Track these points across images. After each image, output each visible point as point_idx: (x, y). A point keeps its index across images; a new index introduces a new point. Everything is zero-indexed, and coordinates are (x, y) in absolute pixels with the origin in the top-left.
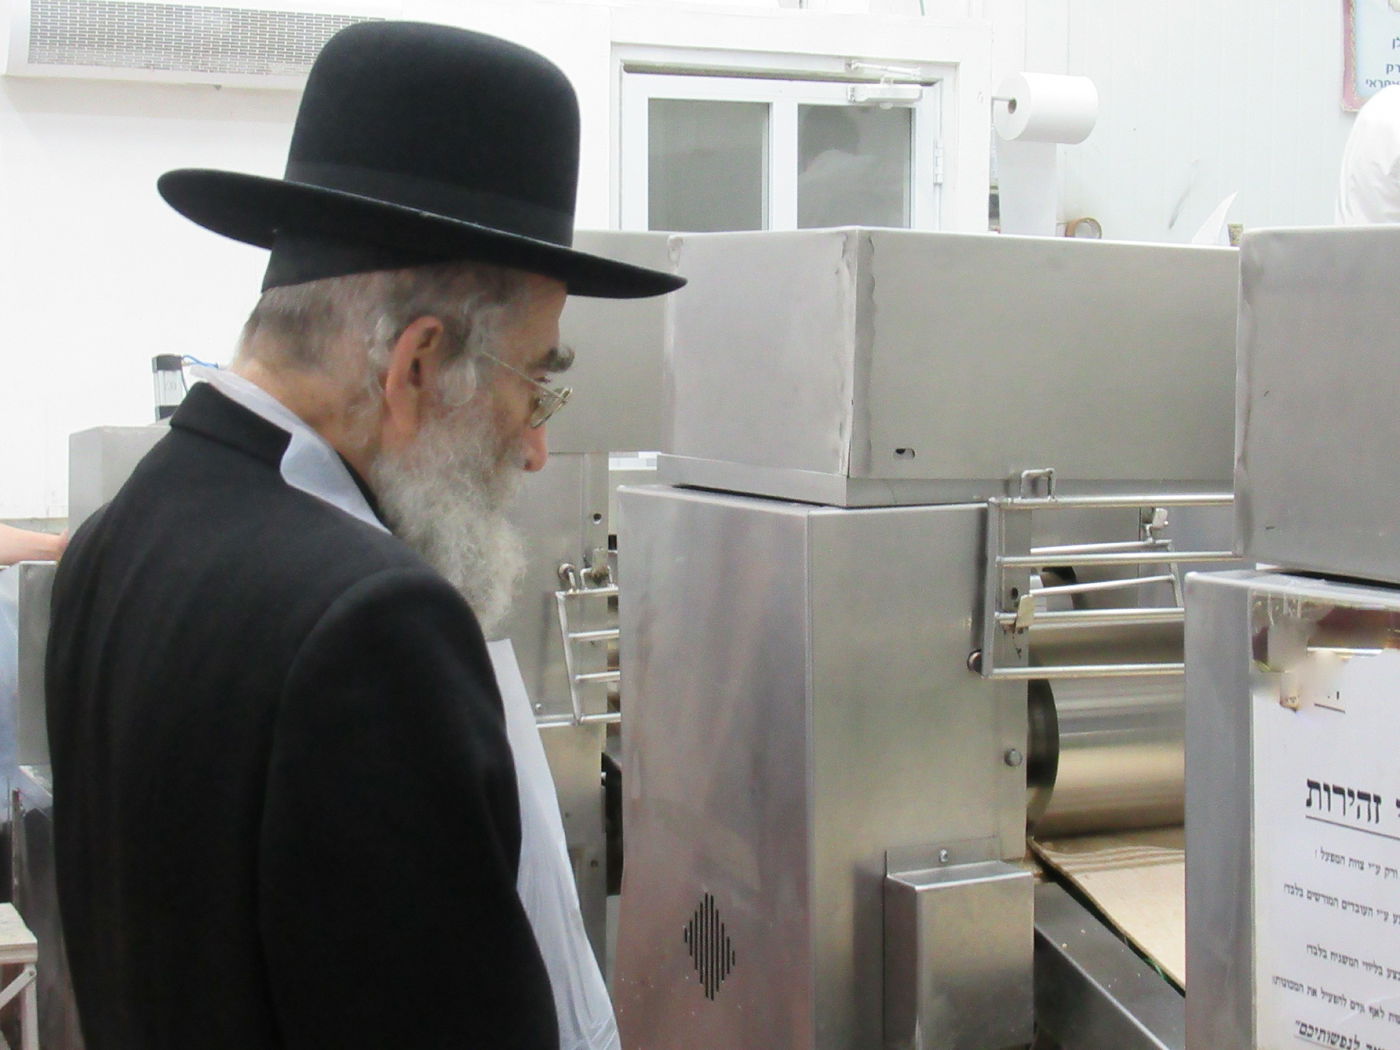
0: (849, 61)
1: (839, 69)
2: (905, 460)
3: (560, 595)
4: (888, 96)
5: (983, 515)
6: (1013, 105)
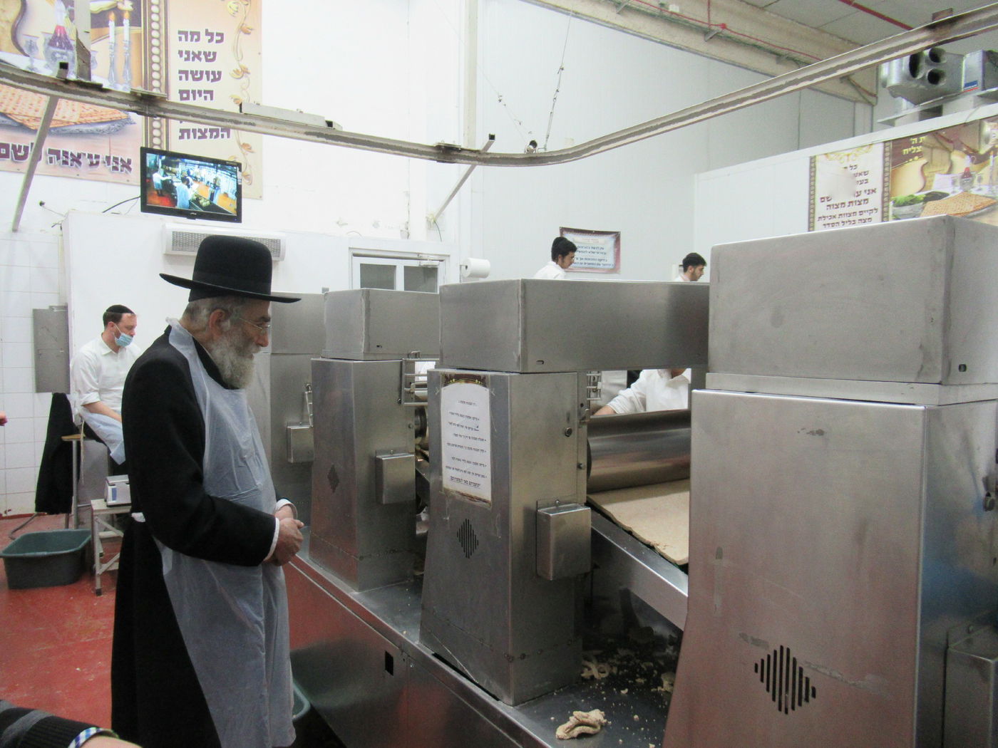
0: (418, 254)
1: (416, 256)
2: (379, 349)
3: (306, 393)
4: (430, 264)
5: (401, 363)
6: (467, 267)
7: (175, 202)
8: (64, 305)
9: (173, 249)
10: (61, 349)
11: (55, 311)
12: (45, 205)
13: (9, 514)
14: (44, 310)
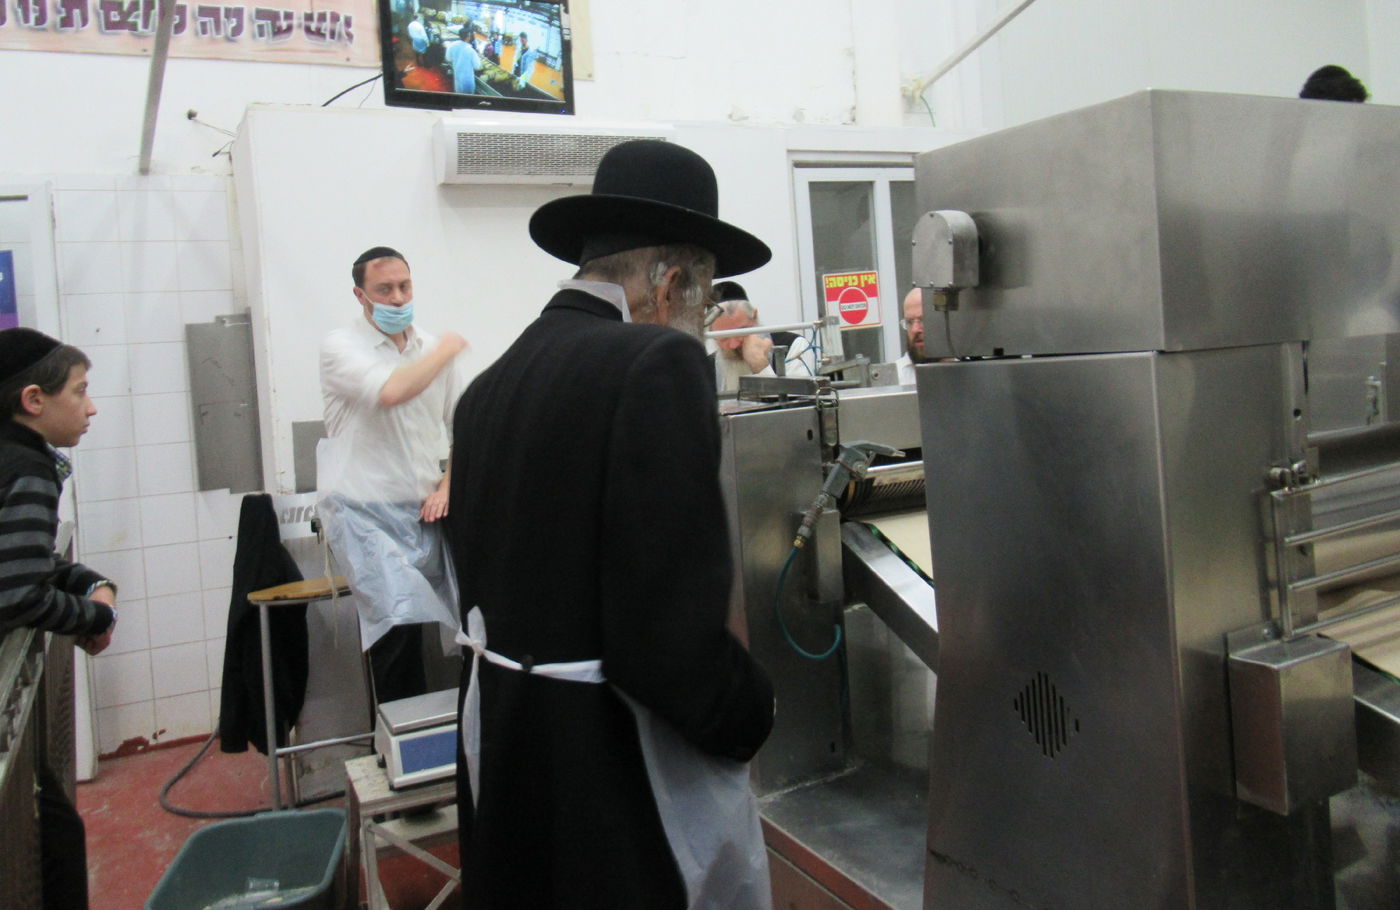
1: (909, 159)
7: (448, 80)
8: (242, 312)
9: (459, 173)
10: (244, 402)
11: (228, 325)
12: (198, 118)
13: (162, 739)
14: (206, 325)
